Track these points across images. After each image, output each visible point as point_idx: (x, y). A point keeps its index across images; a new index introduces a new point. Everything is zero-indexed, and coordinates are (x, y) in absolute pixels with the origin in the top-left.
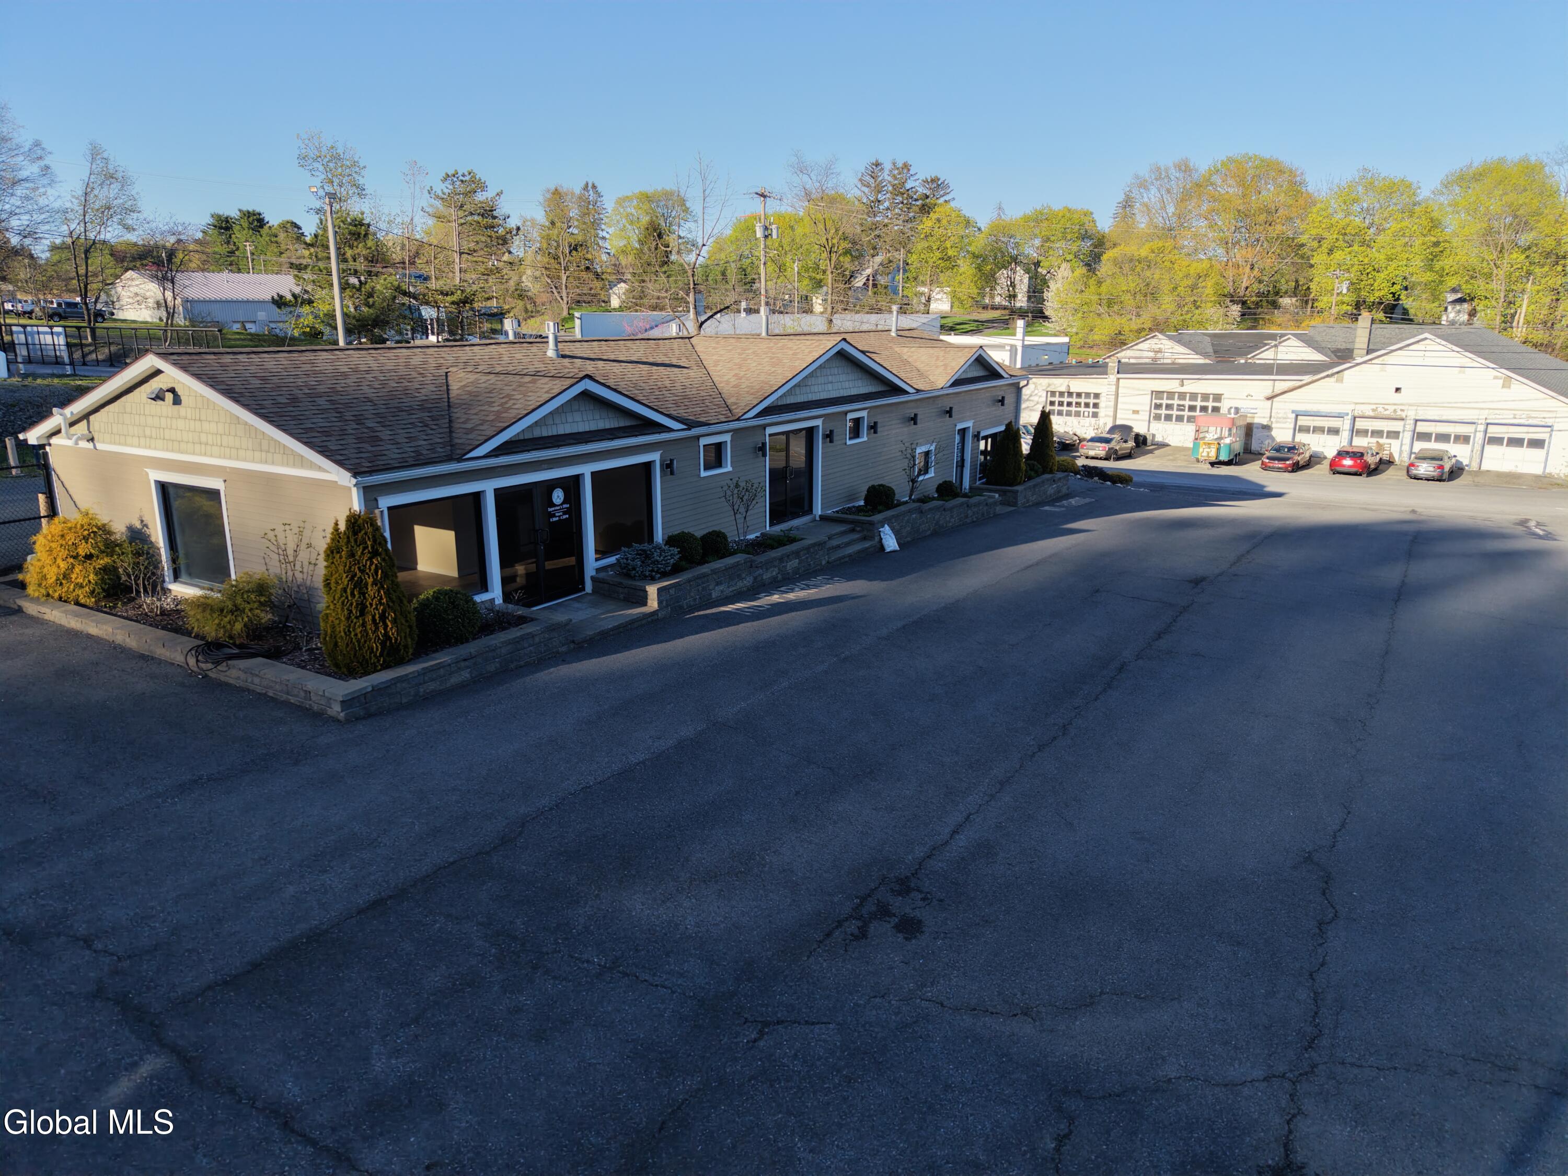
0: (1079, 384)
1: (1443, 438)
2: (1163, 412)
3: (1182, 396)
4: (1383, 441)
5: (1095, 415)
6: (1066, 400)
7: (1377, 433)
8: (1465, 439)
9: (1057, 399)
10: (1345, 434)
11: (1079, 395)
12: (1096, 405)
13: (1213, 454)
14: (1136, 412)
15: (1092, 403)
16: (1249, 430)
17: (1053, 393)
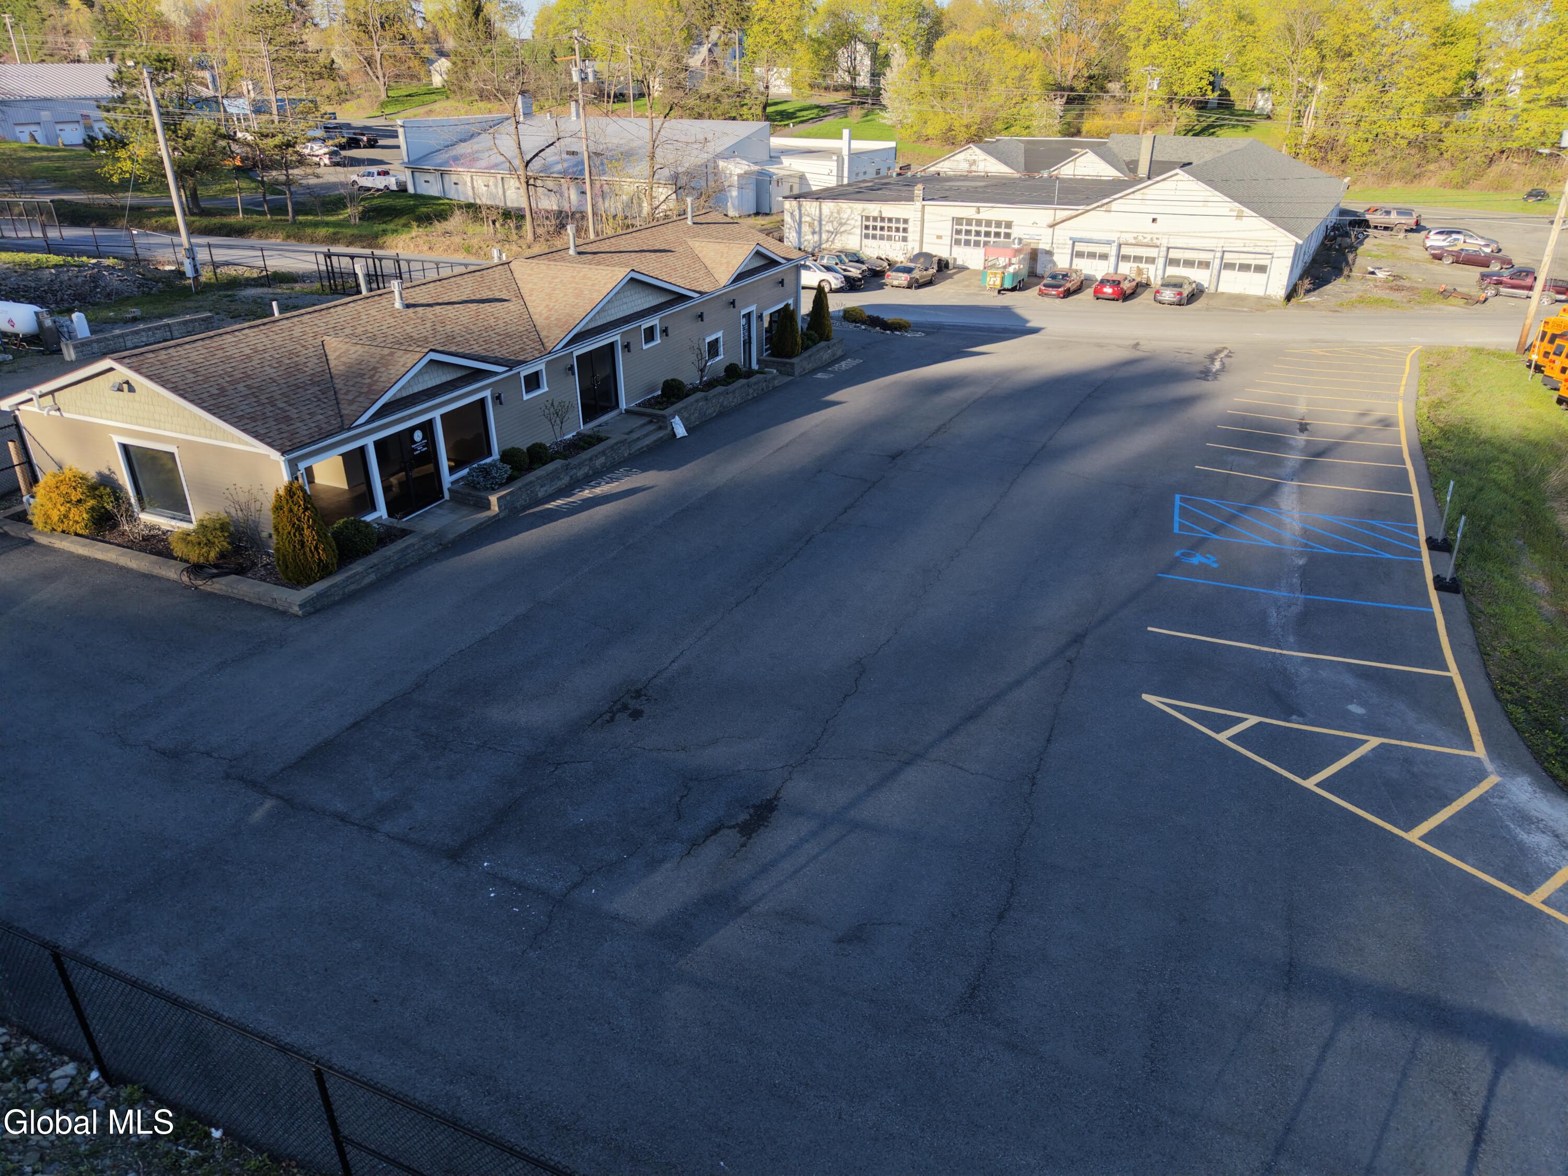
0: (891, 210)
1: (1189, 263)
2: (963, 237)
3: (979, 222)
4: (1142, 266)
5: (905, 239)
6: (879, 224)
7: (1138, 259)
8: (1205, 265)
9: (871, 223)
10: (1112, 259)
11: (890, 220)
12: (905, 230)
13: (998, 282)
14: (939, 237)
15: (901, 227)
16: (1034, 255)
17: (868, 218)
